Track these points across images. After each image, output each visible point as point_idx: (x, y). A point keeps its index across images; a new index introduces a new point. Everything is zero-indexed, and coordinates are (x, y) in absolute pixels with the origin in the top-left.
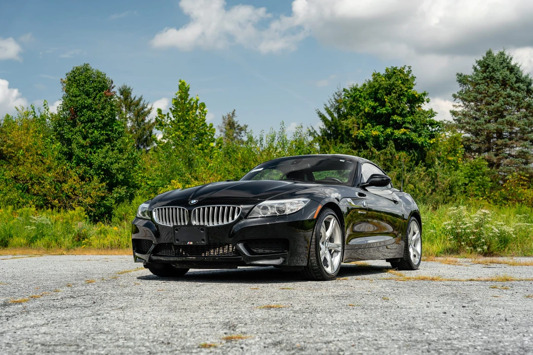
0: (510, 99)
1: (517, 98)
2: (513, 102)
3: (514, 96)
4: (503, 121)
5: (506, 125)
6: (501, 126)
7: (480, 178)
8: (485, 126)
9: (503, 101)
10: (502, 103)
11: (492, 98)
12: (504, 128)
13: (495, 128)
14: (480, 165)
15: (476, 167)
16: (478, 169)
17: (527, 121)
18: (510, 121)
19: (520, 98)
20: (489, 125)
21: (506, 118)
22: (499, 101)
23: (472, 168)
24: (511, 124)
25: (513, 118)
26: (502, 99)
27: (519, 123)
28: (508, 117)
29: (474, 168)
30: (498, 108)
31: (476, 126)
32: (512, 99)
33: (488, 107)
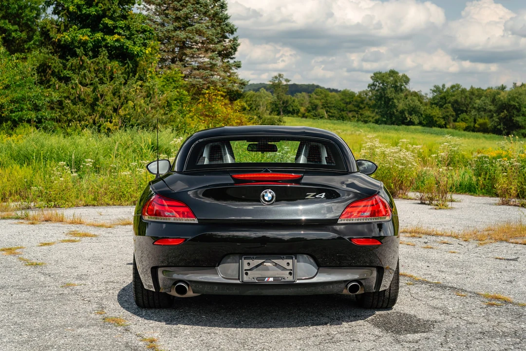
0: (198, 6)
1: (205, 6)
2: (202, 9)
3: (202, 3)
4: (193, 30)
5: (195, 34)
6: (191, 35)
7: (178, 92)
8: (174, 34)
9: (192, 8)
10: (192, 9)
11: (180, 3)
12: (193, 38)
13: (185, 36)
14: (176, 77)
15: (173, 79)
16: (174, 81)
17: (214, 31)
18: (199, 30)
19: (208, 5)
20: (178, 32)
21: (195, 26)
22: (188, 7)
23: (168, 80)
24: (199, 33)
25: (202, 27)
26: (191, 5)
27: (207, 33)
28: (197, 25)
29: (171, 80)
30: (187, 14)
31: (165, 32)
32: (201, 6)
33: (177, 12)
